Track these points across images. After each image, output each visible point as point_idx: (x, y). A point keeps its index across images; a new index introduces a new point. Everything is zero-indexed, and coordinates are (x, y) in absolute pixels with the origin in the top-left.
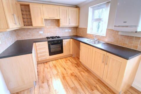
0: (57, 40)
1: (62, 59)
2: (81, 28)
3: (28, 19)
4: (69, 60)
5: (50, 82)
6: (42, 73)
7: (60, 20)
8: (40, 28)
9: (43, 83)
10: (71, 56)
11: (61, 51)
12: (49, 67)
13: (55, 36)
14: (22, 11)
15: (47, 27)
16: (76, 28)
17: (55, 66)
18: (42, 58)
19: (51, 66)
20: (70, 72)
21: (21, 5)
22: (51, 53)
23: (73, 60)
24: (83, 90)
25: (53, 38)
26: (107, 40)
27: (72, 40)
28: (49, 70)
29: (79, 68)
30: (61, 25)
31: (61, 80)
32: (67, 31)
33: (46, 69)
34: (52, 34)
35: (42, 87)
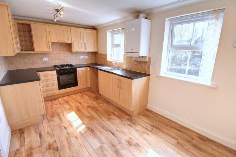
0: (69, 69)
1: (77, 95)
2: (101, 55)
3: (26, 41)
4: (86, 94)
5: (62, 116)
6: (50, 110)
7: (73, 44)
8: (44, 54)
9: (53, 117)
10: (89, 89)
11: (75, 84)
12: (58, 103)
13: (66, 64)
14: (19, 31)
15: (55, 52)
16: (95, 54)
17: (68, 102)
18: (47, 93)
19: (61, 102)
20: (86, 105)
21: (18, 24)
22: (61, 86)
23: (91, 94)
24: (100, 117)
25: (63, 67)
26: (125, 67)
27: (89, 69)
28: (59, 106)
29: (98, 101)
30: (73, 50)
31: (76, 113)
32: (82, 57)
33: (54, 106)
34: (62, 61)
35: (52, 121)
